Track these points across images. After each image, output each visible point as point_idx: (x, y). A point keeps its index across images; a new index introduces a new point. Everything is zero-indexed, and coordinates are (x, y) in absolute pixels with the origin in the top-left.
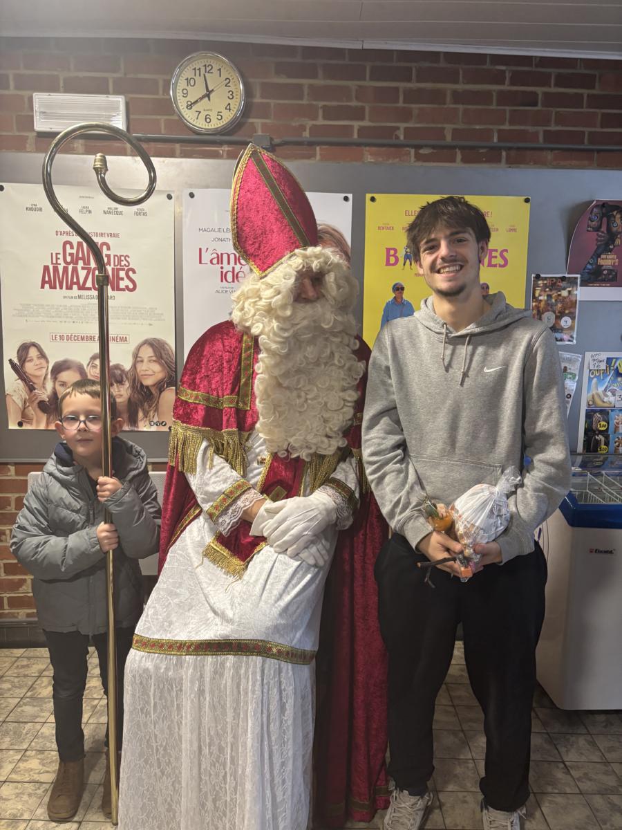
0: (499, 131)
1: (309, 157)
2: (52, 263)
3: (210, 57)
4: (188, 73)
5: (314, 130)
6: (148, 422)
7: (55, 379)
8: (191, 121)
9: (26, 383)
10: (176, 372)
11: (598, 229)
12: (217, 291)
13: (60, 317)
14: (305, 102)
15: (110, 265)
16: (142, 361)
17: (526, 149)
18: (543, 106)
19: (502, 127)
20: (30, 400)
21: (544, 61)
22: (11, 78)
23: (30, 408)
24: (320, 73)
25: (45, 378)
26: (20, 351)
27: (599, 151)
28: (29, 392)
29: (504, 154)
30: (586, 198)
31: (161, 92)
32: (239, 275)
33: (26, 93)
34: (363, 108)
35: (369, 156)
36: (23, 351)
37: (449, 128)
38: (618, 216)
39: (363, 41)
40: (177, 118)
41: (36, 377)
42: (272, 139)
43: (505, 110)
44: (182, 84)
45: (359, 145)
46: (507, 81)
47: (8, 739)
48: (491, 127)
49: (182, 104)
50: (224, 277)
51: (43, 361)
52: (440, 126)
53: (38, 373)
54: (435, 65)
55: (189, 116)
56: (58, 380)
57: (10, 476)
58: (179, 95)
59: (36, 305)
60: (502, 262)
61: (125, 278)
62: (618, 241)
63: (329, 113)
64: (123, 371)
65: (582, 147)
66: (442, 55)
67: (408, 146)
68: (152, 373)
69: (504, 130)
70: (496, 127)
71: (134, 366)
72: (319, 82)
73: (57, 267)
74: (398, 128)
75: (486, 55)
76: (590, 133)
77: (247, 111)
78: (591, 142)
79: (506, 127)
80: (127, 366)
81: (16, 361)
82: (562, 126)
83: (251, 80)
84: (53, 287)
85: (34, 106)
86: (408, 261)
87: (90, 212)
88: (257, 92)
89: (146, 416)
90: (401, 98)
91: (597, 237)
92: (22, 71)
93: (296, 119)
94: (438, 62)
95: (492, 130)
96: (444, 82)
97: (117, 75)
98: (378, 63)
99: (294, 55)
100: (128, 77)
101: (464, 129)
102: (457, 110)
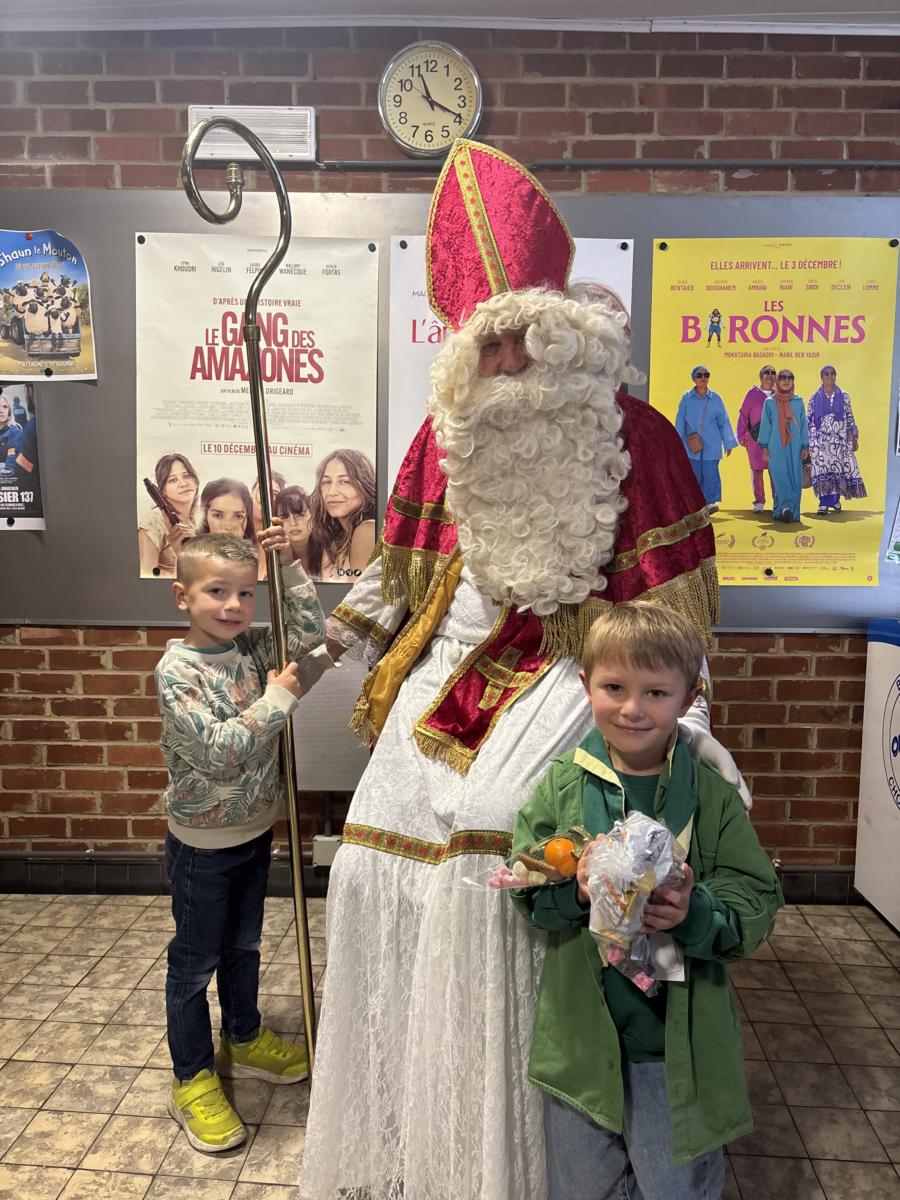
0: (851, 144)
2: (207, 344)
3: (434, 49)
4: (403, 72)
5: (579, 148)
6: (335, 571)
7: (207, 506)
8: (406, 140)
9: (166, 512)
10: (376, 497)
13: (215, 419)
14: (566, 109)
15: (287, 346)
16: (330, 482)
17: (893, 168)
19: (854, 138)
20: (172, 537)
22: (158, 86)
23: (171, 548)
24: (589, 67)
25: (193, 506)
26: (160, 468)
28: (170, 525)
29: (858, 176)
31: (363, 101)
33: (177, 107)
34: (650, 116)
35: (659, 185)
36: (163, 467)
37: (775, 141)
39: (652, 21)
40: (383, 137)
41: (182, 503)
43: (859, 115)
44: (394, 89)
45: (643, 167)
46: (861, 74)
47: (144, 1012)
48: (839, 138)
49: (389, 112)
51: (191, 481)
52: (763, 138)
53: (184, 498)
54: (756, 53)
55: (404, 135)
56: (211, 509)
57: (141, 645)
58: (390, 104)
59: (182, 402)
60: (856, 335)
61: (308, 364)
63: (601, 124)
64: (303, 496)
66: (765, 40)
67: (716, 168)
68: (343, 499)
69: (858, 142)
70: (844, 139)
71: (319, 490)
72: (588, 80)
73: (214, 349)
74: (701, 143)
75: (831, 36)
77: (485, 124)
79: (861, 138)
80: (309, 489)
81: (153, 481)
83: (490, 80)
84: (207, 377)
85: (190, 124)
86: (715, 334)
88: (499, 97)
89: (333, 562)
90: (706, 101)
92: (174, 77)
93: (553, 134)
94: (760, 47)
95: (840, 142)
96: (768, 77)
97: (301, 79)
98: (673, 52)
99: (552, 45)
100: (318, 81)
101: (799, 142)
102: (786, 117)
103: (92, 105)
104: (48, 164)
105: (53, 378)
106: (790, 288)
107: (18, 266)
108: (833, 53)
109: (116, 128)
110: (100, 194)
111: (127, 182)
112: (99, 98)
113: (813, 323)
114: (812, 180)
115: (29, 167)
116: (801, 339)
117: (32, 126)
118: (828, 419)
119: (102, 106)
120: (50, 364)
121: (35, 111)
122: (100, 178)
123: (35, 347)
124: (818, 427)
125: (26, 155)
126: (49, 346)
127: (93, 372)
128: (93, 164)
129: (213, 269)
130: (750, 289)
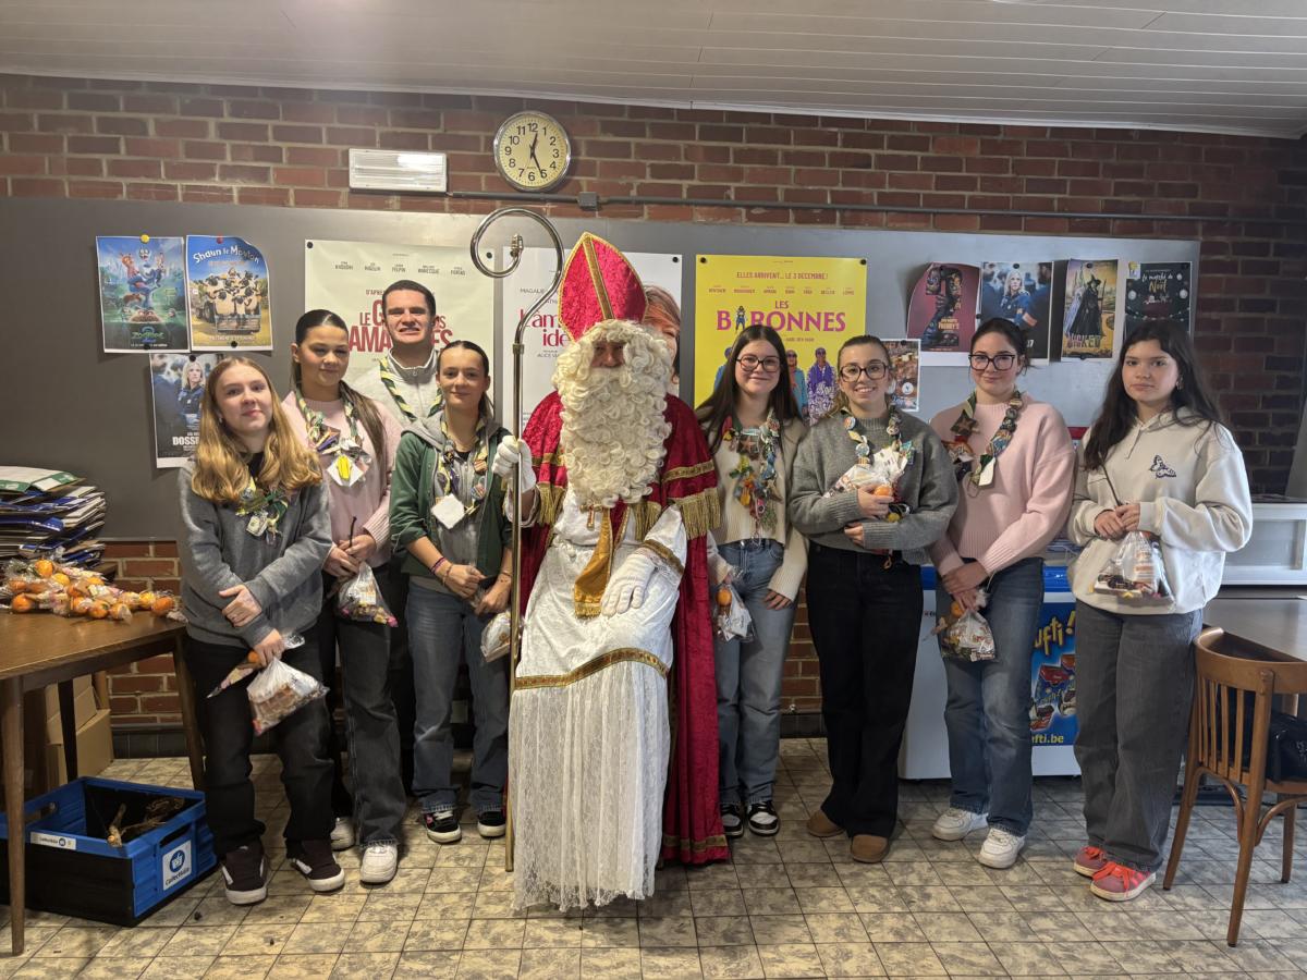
0: (832, 192)
1: (639, 215)
2: (361, 324)
3: (536, 116)
4: (512, 130)
5: (642, 189)
8: (514, 179)
11: (937, 292)
12: (539, 355)
14: (632, 160)
17: (861, 210)
18: (876, 168)
19: (835, 188)
21: (876, 123)
22: (324, 131)
24: (648, 132)
27: (935, 214)
29: (838, 214)
30: (921, 260)
31: (482, 148)
32: (565, 338)
33: (340, 148)
34: (693, 166)
35: (699, 217)
37: (781, 188)
38: (957, 279)
39: (692, 101)
40: (499, 175)
42: (598, 197)
43: (838, 172)
44: (506, 142)
45: (688, 204)
46: (839, 143)
48: (825, 188)
49: (503, 160)
50: (546, 340)
52: (772, 186)
55: (513, 174)
58: (502, 154)
60: (839, 326)
61: (441, 342)
62: (958, 305)
63: (658, 172)
65: (915, 210)
66: (772, 117)
67: (740, 206)
69: (837, 191)
70: (829, 188)
72: (647, 141)
73: (366, 328)
74: (729, 188)
75: (817, 117)
76: (924, 195)
77: (573, 168)
78: (924, 206)
79: (840, 188)
82: (897, 188)
83: (576, 138)
84: (361, 349)
85: (351, 162)
86: (739, 324)
87: (404, 270)
88: (583, 150)
90: (731, 158)
91: (935, 300)
92: (337, 125)
93: (624, 177)
94: (769, 123)
95: (825, 191)
96: (775, 143)
97: (436, 131)
98: (708, 124)
99: (621, 115)
100: (449, 132)
101: (796, 190)
102: (789, 171)
103: (271, 143)
104: (236, 186)
105: (238, 348)
106: (793, 292)
107: (211, 263)
108: (819, 128)
109: (290, 161)
110: (278, 209)
111: (298, 204)
112: (277, 138)
113: (809, 318)
114: (806, 217)
115: (221, 188)
116: (801, 328)
117: (223, 157)
118: (821, 386)
119: (279, 144)
120: (236, 338)
121: (224, 145)
122: (278, 198)
123: (224, 325)
124: (814, 391)
125: (217, 179)
126: (235, 324)
127: (269, 344)
128: (272, 187)
129: (366, 268)
130: (766, 291)
